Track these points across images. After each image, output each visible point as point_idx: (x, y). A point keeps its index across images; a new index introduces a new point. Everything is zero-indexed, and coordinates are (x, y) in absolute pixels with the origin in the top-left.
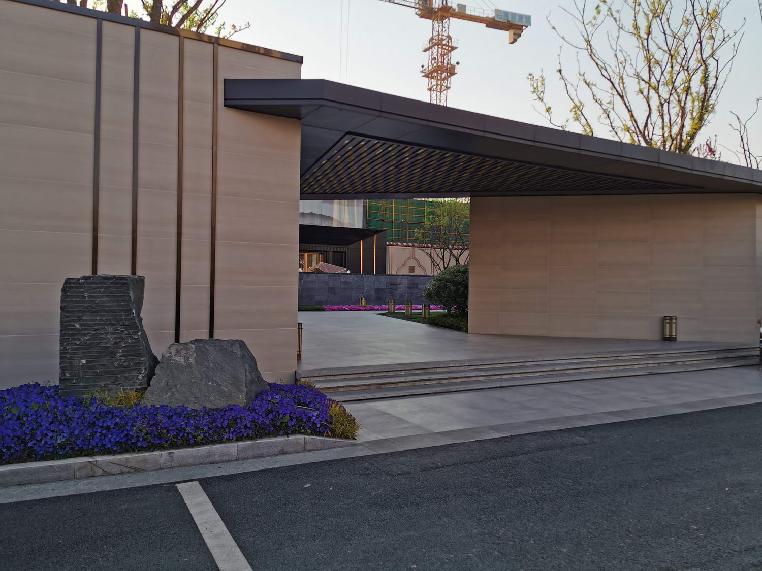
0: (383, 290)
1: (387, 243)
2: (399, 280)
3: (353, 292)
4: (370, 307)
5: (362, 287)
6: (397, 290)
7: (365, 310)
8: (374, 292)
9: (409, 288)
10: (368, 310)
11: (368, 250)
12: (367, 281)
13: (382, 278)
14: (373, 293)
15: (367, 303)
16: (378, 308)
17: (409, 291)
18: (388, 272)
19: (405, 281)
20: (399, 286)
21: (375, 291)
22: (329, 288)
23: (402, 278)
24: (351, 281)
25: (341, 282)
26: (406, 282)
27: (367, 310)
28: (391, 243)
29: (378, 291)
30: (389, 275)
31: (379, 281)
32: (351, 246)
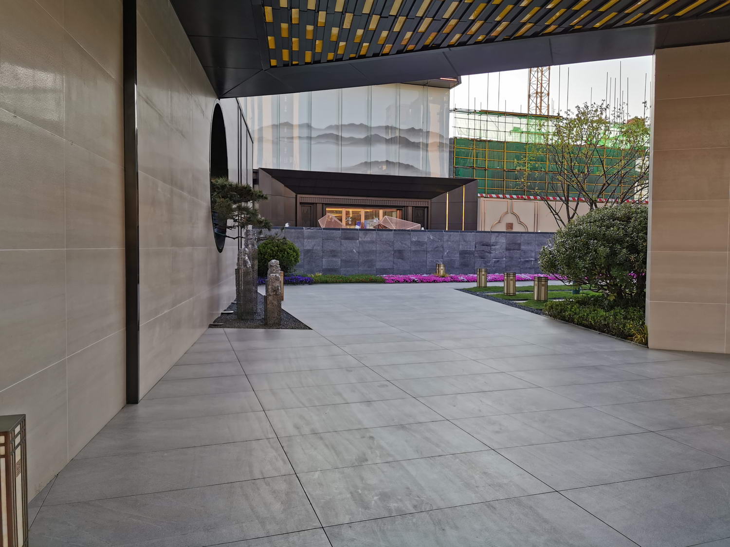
0: (471, 253)
1: (479, 195)
2: (493, 239)
3: (429, 255)
4: (452, 278)
5: (441, 249)
6: (490, 253)
7: (443, 282)
8: (458, 255)
9: (507, 249)
10: (449, 282)
11: (456, 204)
12: (448, 241)
13: (470, 236)
14: (456, 257)
15: (447, 271)
16: (462, 278)
17: (507, 255)
18: (479, 229)
19: (503, 240)
20: (493, 247)
21: (460, 254)
22: (395, 251)
23: (498, 236)
24: (426, 240)
25: (412, 242)
26: (505, 241)
27: (446, 282)
28: (484, 195)
29: (463, 253)
30: (482, 232)
31: (465, 241)
32: (434, 200)
